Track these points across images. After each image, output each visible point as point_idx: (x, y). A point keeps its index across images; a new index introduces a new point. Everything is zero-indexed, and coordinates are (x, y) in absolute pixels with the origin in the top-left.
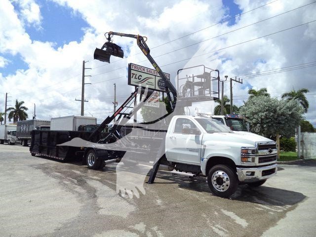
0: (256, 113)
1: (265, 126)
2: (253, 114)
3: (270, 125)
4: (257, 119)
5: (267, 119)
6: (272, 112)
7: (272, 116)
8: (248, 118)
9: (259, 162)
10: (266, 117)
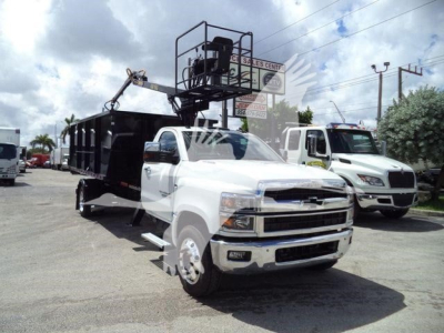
0: (407, 121)
1: (421, 144)
2: (401, 122)
3: (431, 141)
4: (408, 132)
5: (427, 130)
6: (436, 117)
7: (436, 125)
8: (392, 130)
9: (266, 231)
10: (425, 127)
